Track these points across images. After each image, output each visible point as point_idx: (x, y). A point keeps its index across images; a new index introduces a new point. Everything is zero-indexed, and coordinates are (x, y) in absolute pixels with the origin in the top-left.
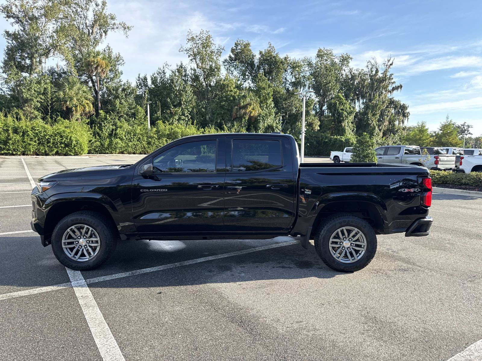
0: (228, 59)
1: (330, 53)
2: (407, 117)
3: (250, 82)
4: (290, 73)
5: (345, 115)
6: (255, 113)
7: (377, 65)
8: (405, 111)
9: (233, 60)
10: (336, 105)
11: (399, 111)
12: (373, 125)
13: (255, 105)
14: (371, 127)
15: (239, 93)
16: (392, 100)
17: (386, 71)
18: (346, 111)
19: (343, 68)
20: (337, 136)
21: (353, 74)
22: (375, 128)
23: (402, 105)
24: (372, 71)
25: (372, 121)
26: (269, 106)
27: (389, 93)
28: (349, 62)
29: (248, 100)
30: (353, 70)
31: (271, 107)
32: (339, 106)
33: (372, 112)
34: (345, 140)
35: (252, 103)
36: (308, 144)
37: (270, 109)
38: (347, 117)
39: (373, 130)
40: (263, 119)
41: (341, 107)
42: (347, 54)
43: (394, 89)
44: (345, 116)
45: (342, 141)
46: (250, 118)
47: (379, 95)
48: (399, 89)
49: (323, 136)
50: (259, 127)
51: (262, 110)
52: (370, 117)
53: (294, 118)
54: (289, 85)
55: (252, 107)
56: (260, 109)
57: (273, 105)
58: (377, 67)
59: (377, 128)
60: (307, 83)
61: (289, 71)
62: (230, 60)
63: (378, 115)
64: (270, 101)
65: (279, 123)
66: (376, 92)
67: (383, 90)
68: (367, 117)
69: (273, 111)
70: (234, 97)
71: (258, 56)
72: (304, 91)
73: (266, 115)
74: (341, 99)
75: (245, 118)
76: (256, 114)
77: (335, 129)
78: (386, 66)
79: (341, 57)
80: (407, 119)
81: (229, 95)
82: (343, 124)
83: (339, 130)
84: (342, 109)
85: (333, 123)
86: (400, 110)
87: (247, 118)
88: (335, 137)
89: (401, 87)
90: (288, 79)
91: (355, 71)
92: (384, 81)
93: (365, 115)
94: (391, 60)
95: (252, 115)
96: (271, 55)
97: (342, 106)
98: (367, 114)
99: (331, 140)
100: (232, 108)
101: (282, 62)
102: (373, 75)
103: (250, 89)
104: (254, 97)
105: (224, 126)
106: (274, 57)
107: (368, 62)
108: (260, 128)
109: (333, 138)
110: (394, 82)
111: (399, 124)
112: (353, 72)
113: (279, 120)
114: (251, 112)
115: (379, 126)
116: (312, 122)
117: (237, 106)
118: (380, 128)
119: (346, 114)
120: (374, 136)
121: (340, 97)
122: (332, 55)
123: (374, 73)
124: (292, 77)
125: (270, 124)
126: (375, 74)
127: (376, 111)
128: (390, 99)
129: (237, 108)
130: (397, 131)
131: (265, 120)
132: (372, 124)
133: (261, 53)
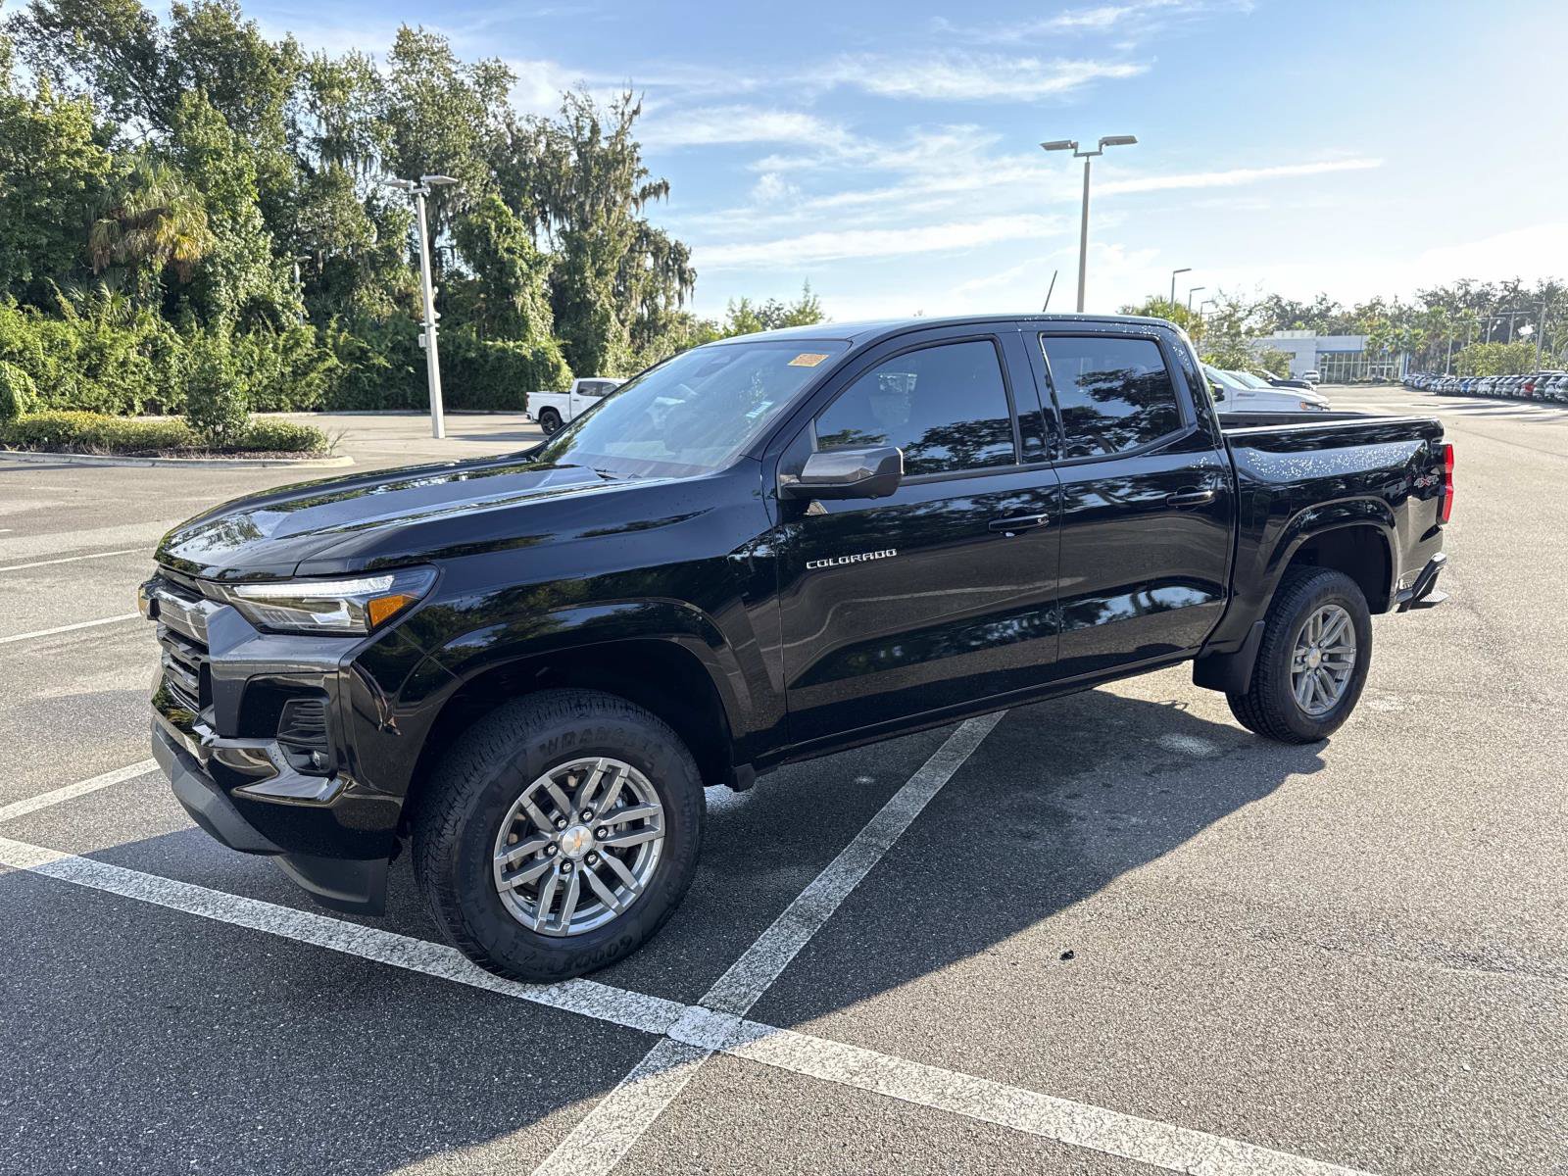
0: (31, 18)
1: (442, 51)
2: (691, 283)
3: (147, 124)
4: (307, 105)
5: (521, 269)
6: (191, 250)
7: (594, 109)
8: (683, 265)
9: (56, 25)
10: (489, 232)
11: (667, 262)
12: (601, 306)
13: (189, 215)
14: (596, 312)
15: (113, 165)
16: (644, 228)
17: (622, 132)
18: (521, 256)
19: (490, 109)
20: (504, 342)
21: (519, 130)
22: (606, 318)
23: (673, 244)
24: (580, 129)
25: (599, 294)
26: (245, 225)
27: (633, 205)
28: (507, 90)
29: (156, 194)
30: (517, 118)
31: (254, 227)
32: (499, 237)
33: (594, 263)
34: (534, 354)
35: (178, 209)
36: (411, 369)
37: (248, 233)
38: (529, 278)
39: (604, 324)
40: (230, 272)
41: (504, 241)
42: (497, 61)
43: (645, 193)
44: (523, 274)
45: (524, 357)
46: (173, 268)
47: (609, 211)
48: (663, 195)
49: (457, 341)
50: (218, 305)
51: (221, 238)
52: (589, 281)
53: (344, 273)
54: (308, 147)
55: (177, 221)
56: (210, 235)
57: (259, 222)
58: (595, 116)
59: (613, 317)
60: (376, 151)
61: (300, 96)
62: (39, 21)
63: (613, 274)
64: (247, 205)
65: (293, 289)
66: (599, 199)
67: (619, 192)
68: (580, 280)
69: (266, 242)
70: (88, 178)
71: (166, 23)
72: (367, 175)
73: (239, 256)
74: (501, 214)
75: (149, 267)
76: (197, 254)
77: (494, 317)
78: (620, 117)
79: (478, 68)
80: (690, 290)
81: (64, 170)
82: (519, 301)
83: (506, 320)
84: (509, 250)
85: (482, 296)
86: (670, 262)
87: (159, 267)
88: (499, 343)
89: (664, 187)
90: (301, 126)
91: (524, 122)
92: (619, 163)
93: (575, 273)
94: (633, 98)
95: (180, 255)
96: (229, 27)
97: (509, 240)
98: (580, 270)
99: (487, 355)
100: (89, 226)
101: (274, 61)
102: (585, 143)
103: (153, 153)
104: (178, 183)
105: (60, 297)
106: (240, 36)
107: (566, 98)
108: (222, 308)
109: (491, 347)
110: (644, 171)
111: (668, 303)
112: (518, 123)
113: (292, 280)
114: (176, 245)
115: (619, 309)
116: (409, 291)
117: (110, 217)
118: (622, 317)
119: (525, 266)
120: (607, 341)
121: (498, 207)
122: (448, 59)
123: (587, 133)
124: (319, 122)
125: (257, 293)
126: (591, 139)
127: (604, 262)
128: (640, 224)
129: (110, 228)
130: (665, 326)
131: (237, 278)
132: (598, 304)
133: (178, 12)
